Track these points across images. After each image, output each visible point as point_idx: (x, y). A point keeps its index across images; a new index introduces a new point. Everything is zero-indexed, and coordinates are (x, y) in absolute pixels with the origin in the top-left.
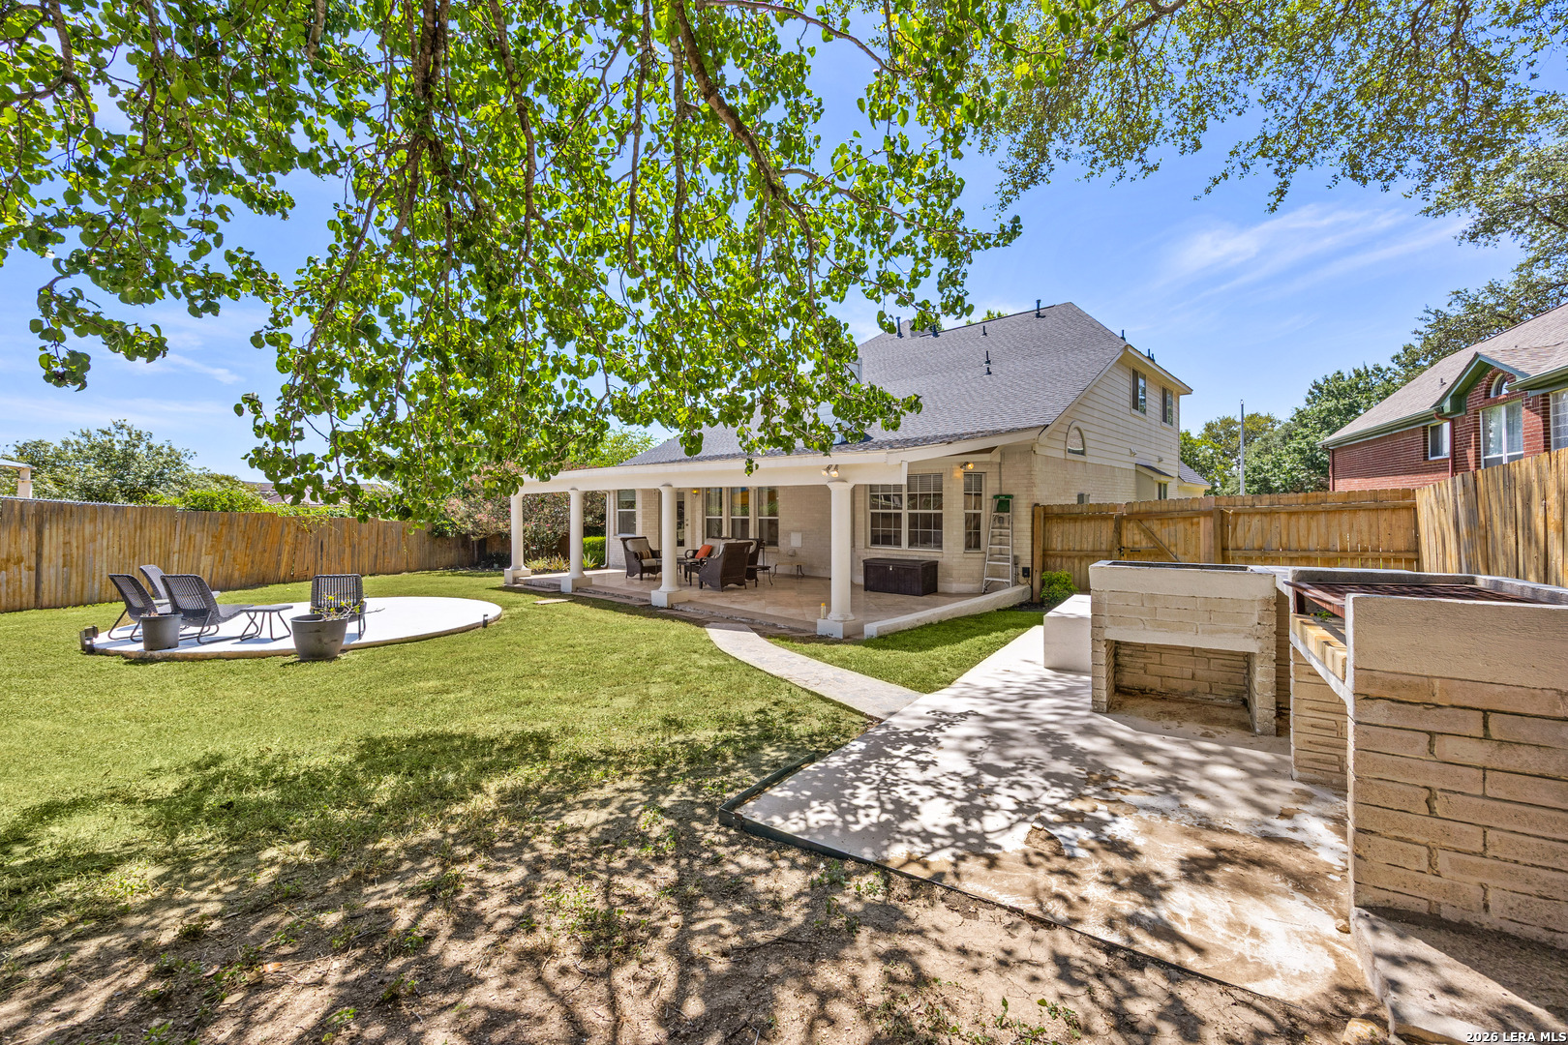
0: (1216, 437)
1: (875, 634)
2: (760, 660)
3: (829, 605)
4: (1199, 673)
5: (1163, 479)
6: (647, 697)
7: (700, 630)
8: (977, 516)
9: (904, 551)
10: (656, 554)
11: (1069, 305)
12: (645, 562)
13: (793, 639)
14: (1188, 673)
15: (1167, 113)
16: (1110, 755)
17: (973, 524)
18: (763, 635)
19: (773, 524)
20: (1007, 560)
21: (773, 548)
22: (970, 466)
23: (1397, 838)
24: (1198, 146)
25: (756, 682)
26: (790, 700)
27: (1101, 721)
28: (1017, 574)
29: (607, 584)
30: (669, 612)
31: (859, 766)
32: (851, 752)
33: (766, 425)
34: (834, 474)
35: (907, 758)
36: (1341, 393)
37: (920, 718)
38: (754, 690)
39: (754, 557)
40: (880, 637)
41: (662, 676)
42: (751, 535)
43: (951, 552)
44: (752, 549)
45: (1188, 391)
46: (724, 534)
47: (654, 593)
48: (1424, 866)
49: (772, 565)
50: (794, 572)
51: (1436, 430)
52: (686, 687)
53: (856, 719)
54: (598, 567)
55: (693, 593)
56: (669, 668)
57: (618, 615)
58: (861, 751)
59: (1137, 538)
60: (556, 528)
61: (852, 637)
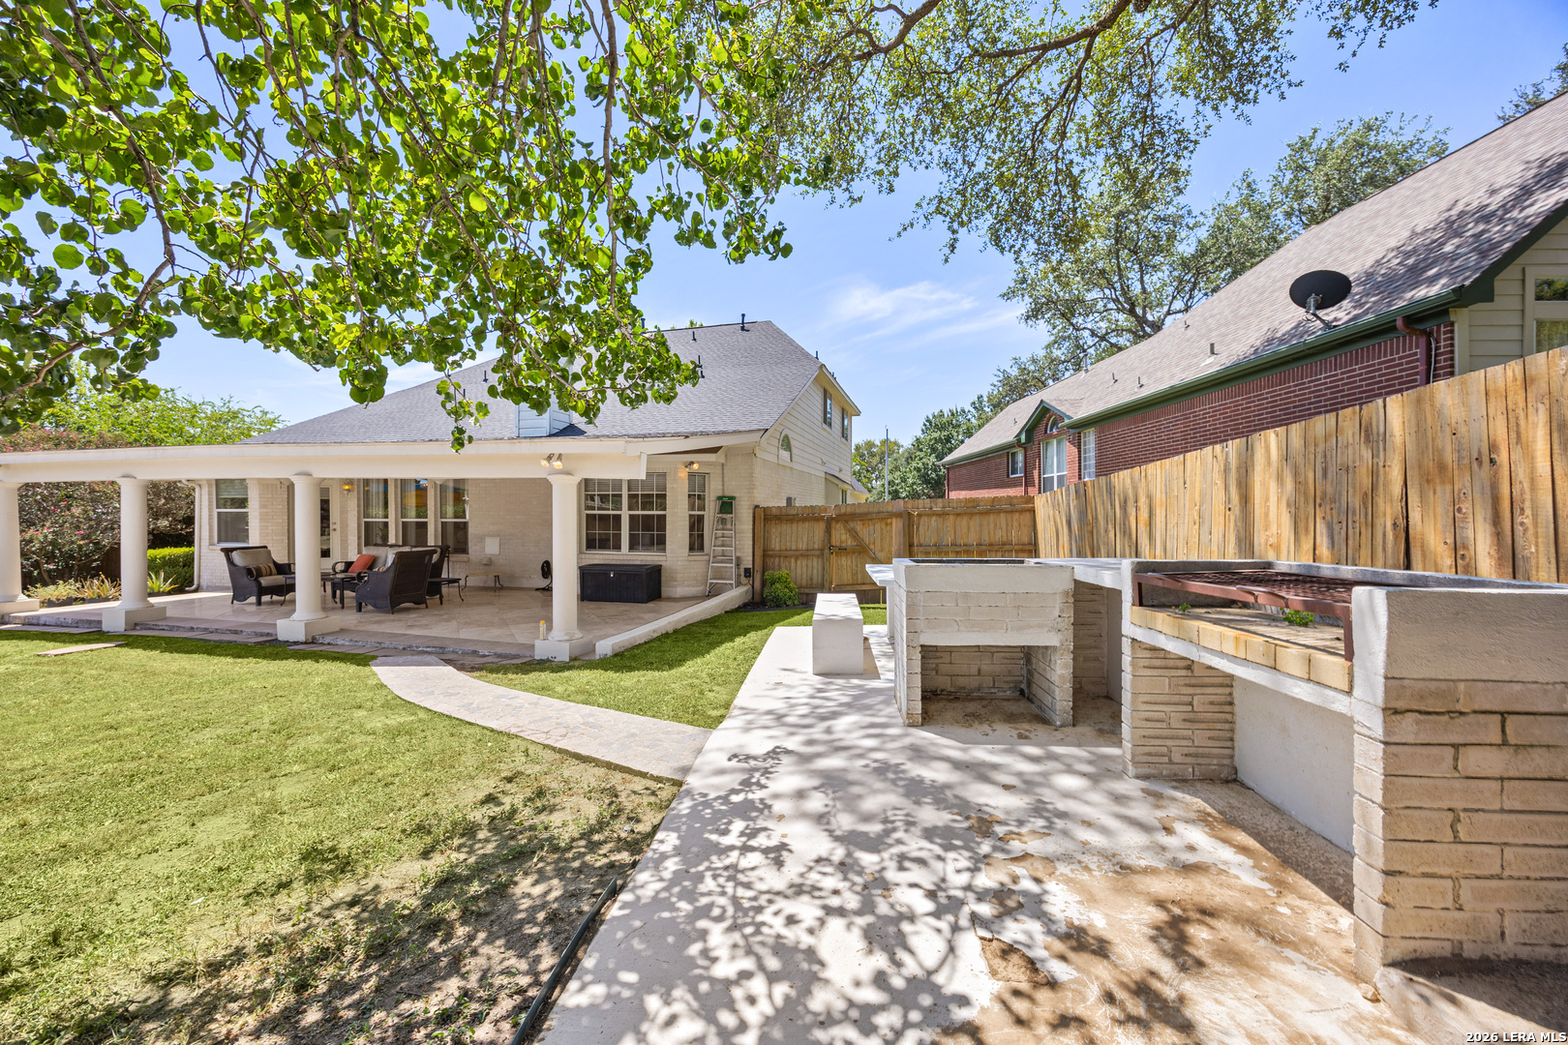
0: (862, 456)
1: (610, 653)
2: (468, 707)
3: (549, 620)
4: (985, 668)
5: (846, 487)
6: (273, 807)
7: (363, 670)
8: (701, 519)
9: (624, 555)
10: (286, 569)
11: (768, 323)
12: (265, 581)
13: (505, 670)
14: (974, 670)
15: (871, 153)
16: (962, 784)
17: (696, 524)
18: (461, 668)
19: (461, 528)
20: (731, 561)
21: (462, 557)
22: (696, 466)
23: (1425, 875)
24: (891, 190)
25: (470, 744)
26: (532, 769)
27: (924, 736)
28: (739, 576)
29: (197, 614)
30: (311, 649)
31: (686, 882)
32: (664, 857)
33: (502, 364)
34: (558, 465)
35: (746, 849)
36: (941, 428)
37: (722, 772)
38: (469, 761)
39: (437, 568)
40: (616, 655)
41: (301, 759)
42: (431, 541)
43: (675, 556)
44: (435, 557)
45: (858, 413)
46: (392, 540)
47: (281, 623)
48: (1449, 903)
49: (463, 577)
50: (491, 584)
51: (1014, 454)
52: (348, 773)
53: (639, 784)
54: (181, 591)
55: (349, 618)
56: (314, 742)
57: (215, 660)
58: (678, 851)
59: (844, 537)
60: (98, 536)
61: (581, 660)
